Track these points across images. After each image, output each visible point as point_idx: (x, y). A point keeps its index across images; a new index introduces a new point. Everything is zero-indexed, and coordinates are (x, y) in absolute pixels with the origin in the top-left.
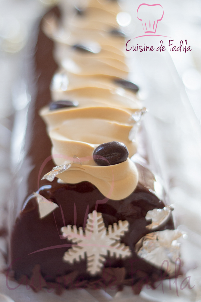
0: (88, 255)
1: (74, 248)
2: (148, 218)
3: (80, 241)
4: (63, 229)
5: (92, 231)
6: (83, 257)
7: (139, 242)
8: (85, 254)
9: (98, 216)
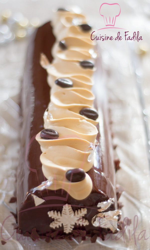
0: (64, 225)
1: (55, 222)
2: (98, 206)
3: (59, 219)
4: (49, 213)
5: (66, 214)
6: (61, 226)
7: (94, 217)
8: (62, 224)
9: (69, 207)
